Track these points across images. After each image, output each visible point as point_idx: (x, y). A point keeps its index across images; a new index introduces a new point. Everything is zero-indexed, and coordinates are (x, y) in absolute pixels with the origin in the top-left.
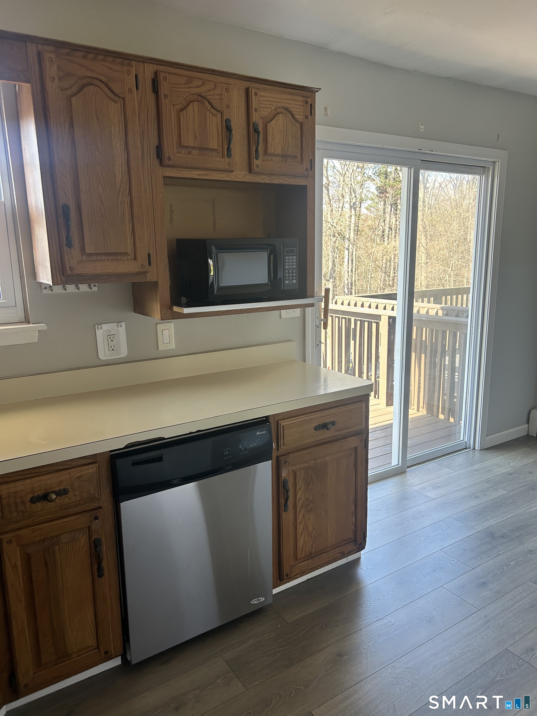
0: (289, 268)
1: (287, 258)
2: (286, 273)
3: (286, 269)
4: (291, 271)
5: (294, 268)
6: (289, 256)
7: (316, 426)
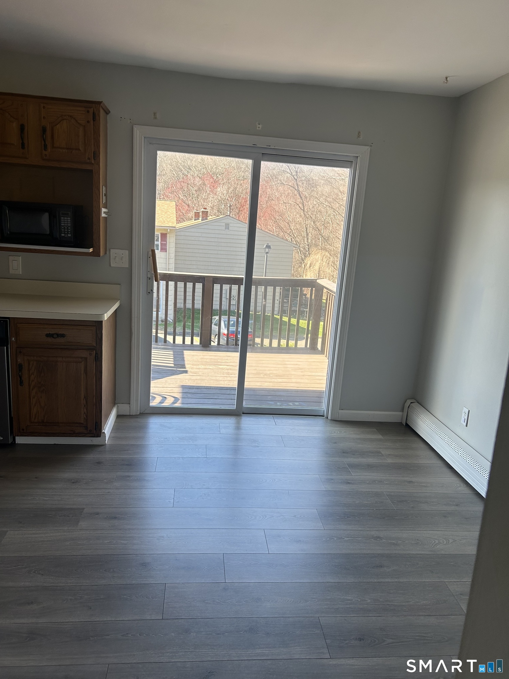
0: (64, 226)
1: (62, 218)
2: (62, 229)
3: (62, 226)
4: (66, 228)
5: (69, 226)
6: (64, 217)
7: (47, 334)
